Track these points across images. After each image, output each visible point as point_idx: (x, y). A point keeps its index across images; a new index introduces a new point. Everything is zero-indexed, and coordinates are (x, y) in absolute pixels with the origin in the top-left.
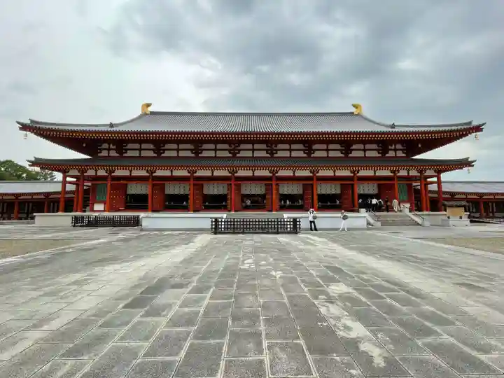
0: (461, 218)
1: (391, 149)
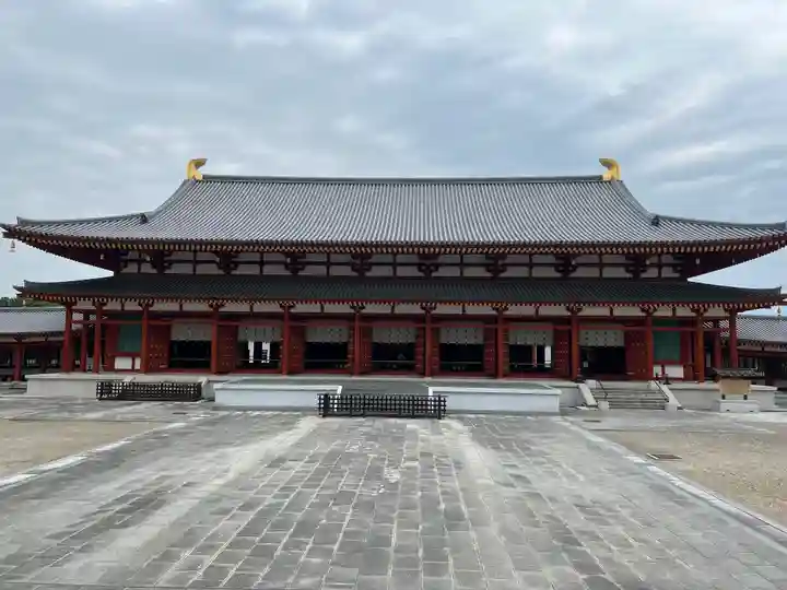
0: (745, 398)
1: (652, 265)
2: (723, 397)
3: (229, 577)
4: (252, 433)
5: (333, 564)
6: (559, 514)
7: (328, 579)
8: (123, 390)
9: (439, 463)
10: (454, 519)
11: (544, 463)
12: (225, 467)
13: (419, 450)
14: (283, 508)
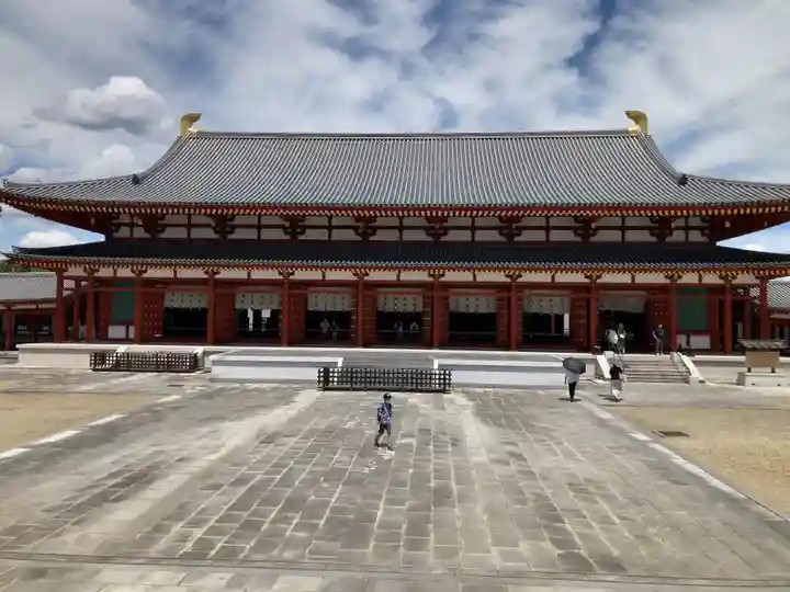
0: (773, 371)
1: (678, 228)
2: (749, 370)
3: (217, 549)
4: (247, 407)
5: (317, 539)
6: (548, 492)
7: (311, 552)
8: (117, 361)
9: (436, 440)
10: (442, 496)
11: (544, 441)
12: (220, 442)
13: (417, 426)
14: (273, 484)
